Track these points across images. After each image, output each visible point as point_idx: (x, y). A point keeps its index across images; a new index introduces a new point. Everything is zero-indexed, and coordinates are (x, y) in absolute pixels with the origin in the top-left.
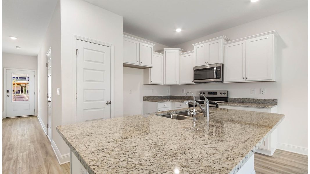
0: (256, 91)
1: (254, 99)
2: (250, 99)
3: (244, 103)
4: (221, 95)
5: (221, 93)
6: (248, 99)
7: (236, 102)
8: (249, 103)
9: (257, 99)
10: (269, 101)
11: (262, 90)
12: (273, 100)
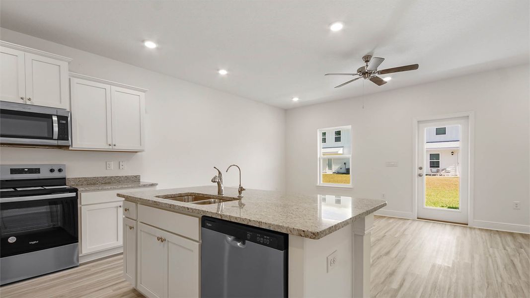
0: (113, 165)
1: (113, 177)
2: (106, 177)
3: (97, 184)
4: (50, 173)
5: (52, 171)
6: (102, 177)
7: (82, 185)
8: (105, 183)
9: (117, 177)
10: (132, 179)
11: (121, 163)
12: (136, 177)
